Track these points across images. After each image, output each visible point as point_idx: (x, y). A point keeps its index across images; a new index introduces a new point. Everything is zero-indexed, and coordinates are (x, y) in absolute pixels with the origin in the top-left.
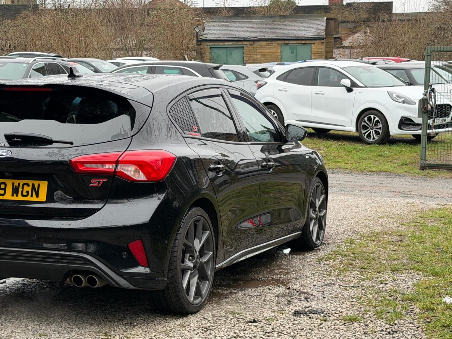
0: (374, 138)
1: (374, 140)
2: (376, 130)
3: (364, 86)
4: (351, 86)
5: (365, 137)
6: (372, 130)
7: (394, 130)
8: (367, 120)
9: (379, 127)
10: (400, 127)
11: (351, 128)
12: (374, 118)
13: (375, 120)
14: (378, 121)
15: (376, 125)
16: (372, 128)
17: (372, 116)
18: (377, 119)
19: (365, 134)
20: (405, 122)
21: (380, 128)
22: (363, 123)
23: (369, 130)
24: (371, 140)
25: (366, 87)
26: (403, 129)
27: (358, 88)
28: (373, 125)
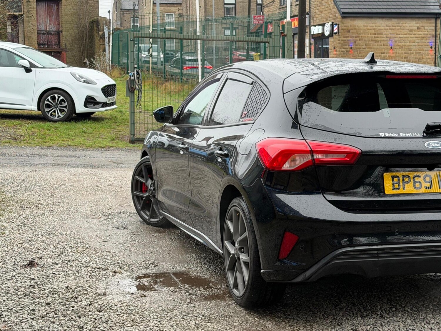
0: (59, 116)
1: (59, 118)
2: (60, 108)
3: (43, 67)
4: (30, 67)
5: (49, 115)
6: (57, 108)
7: (80, 108)
8: (51, 99)
9: (64, 105)
10: (85, 105)
11: (32, 107)
12: (59, 97)
13: (60, 99)
14: (62, 100)
15: (60, 103)
16: (56, 106)
17: (56, 96)
18: (62, 98)
19: (48, 112)
20: (90, 101)
21: (66, 107)
22: (46, 102)
23: (53, 109)
24: (56, 118)
25: (44, 68)
26: (89, 107)
27: (36, 69)
28: (57, 103)
